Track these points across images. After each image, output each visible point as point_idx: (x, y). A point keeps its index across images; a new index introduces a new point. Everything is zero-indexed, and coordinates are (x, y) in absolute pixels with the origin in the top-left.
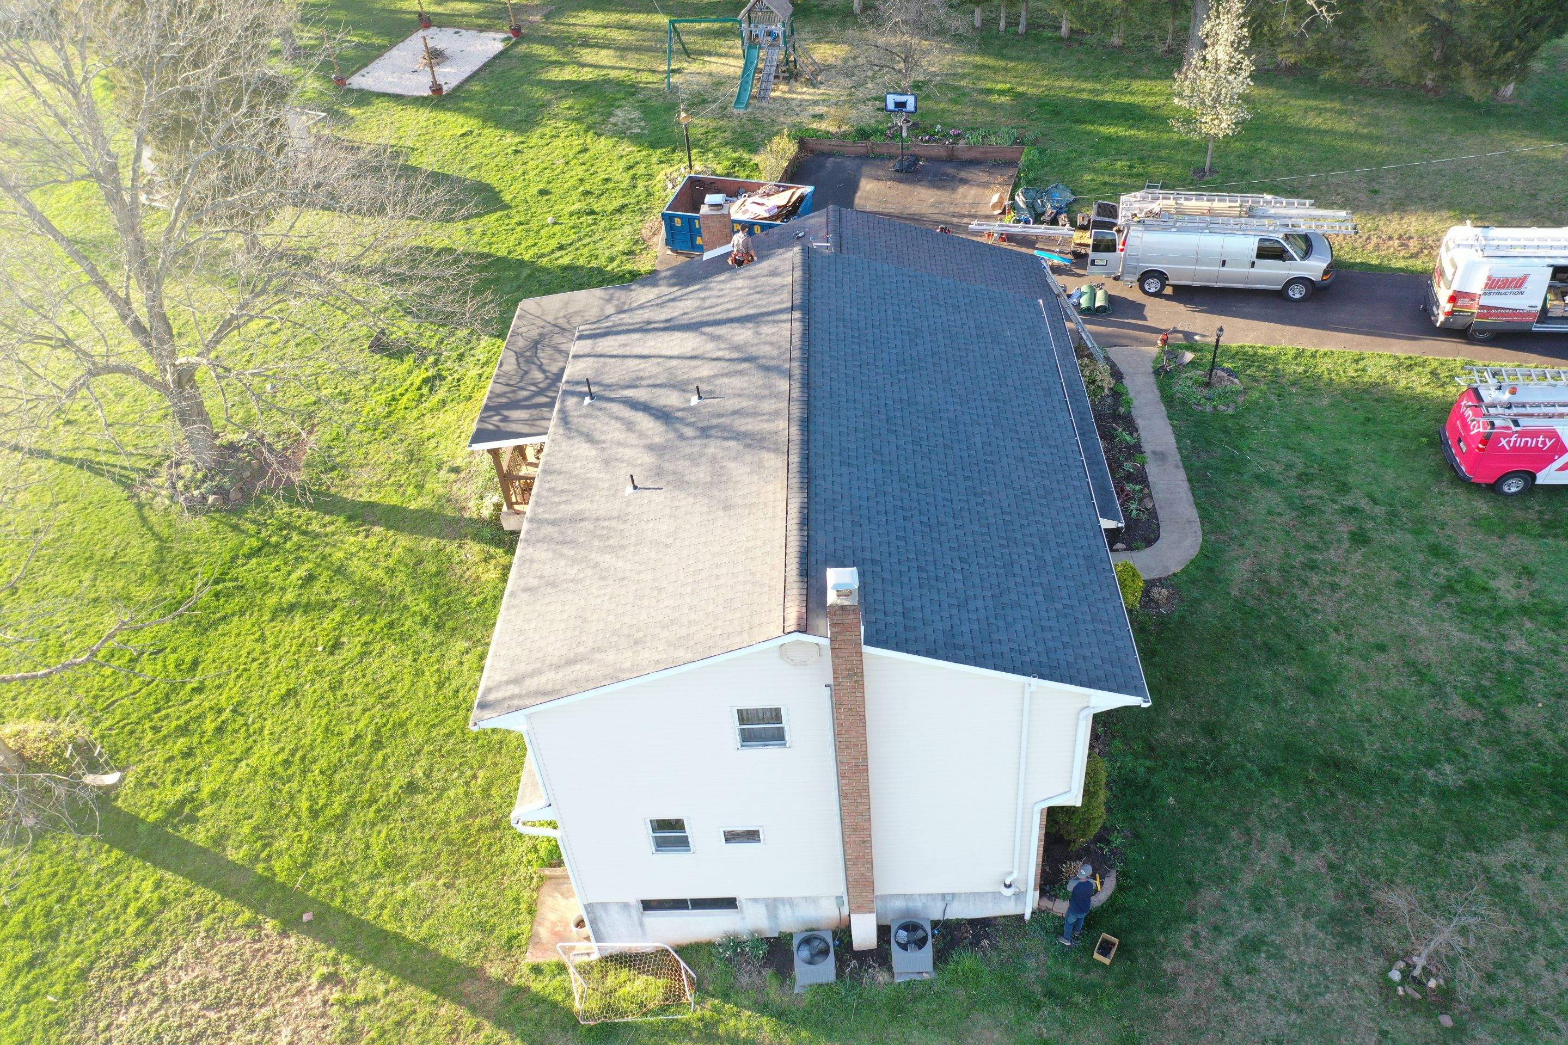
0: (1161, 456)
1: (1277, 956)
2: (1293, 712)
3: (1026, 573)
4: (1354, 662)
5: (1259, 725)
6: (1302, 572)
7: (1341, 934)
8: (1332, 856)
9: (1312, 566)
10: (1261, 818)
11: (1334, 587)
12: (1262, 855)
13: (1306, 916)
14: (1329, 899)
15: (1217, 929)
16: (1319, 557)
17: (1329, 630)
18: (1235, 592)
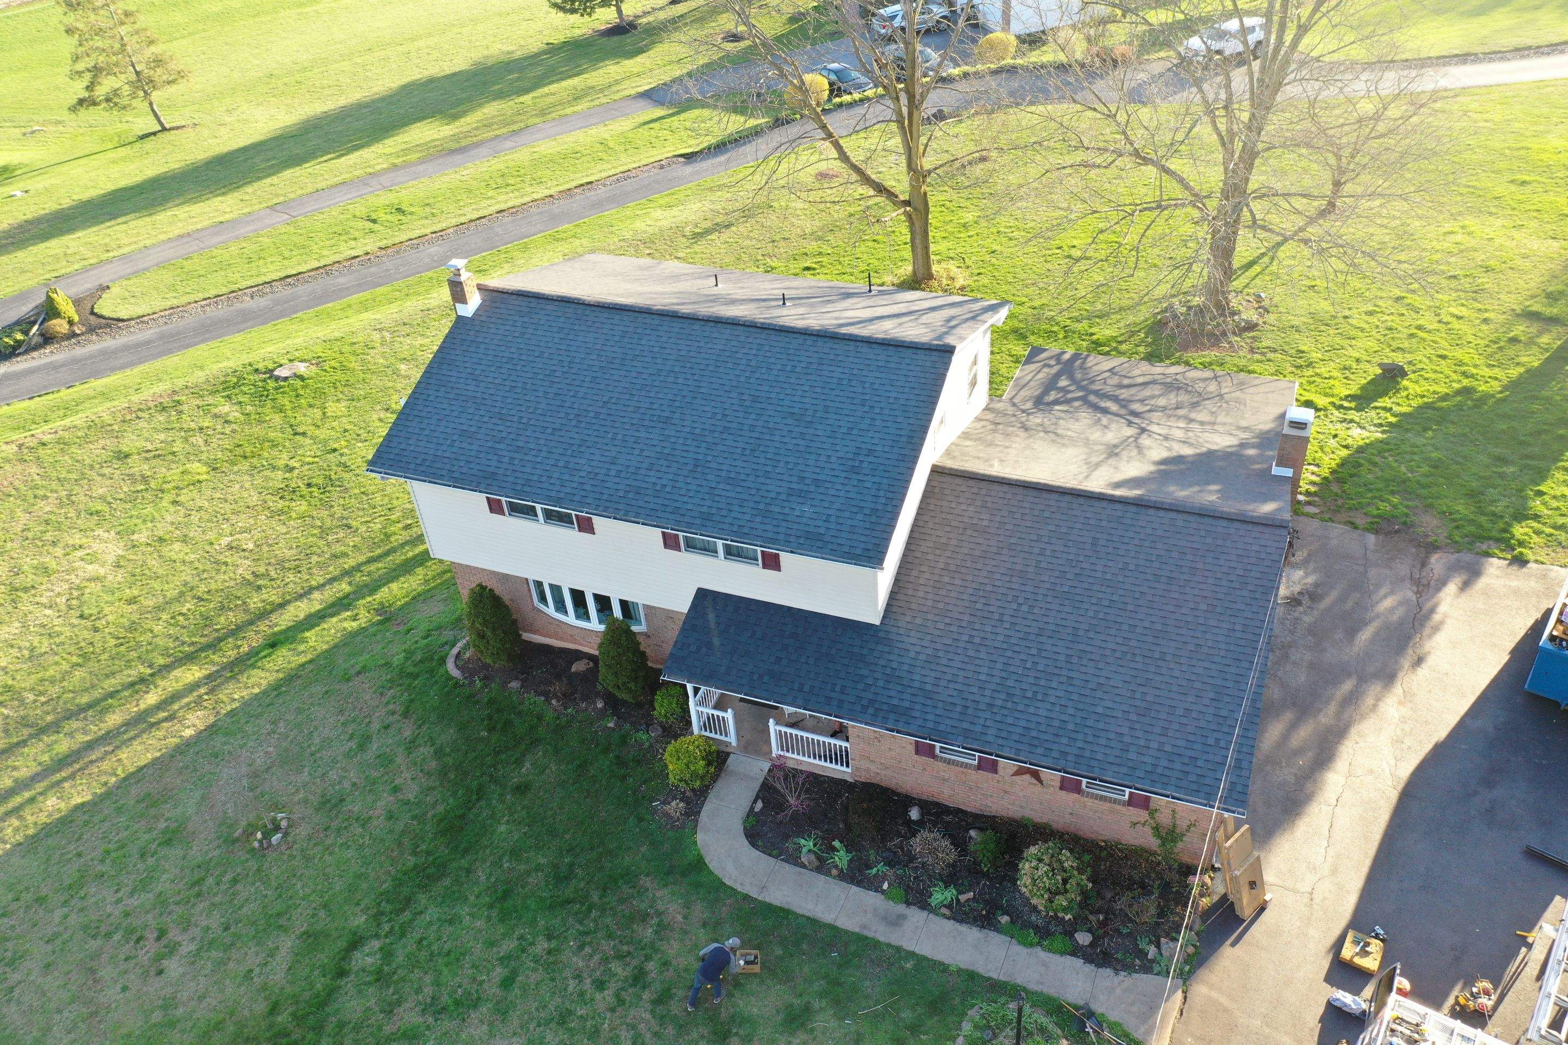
0: (896, 922)
1: (347, 755)
2: (497, 864)
3: (490, 426)
4: (509, 945)
5: (503, 828)
6: (635, 962)
7: (329, 801)
8: (375, 823)
9: (639, 978)
10: (433, 789)
11: (600, 985)
12: (408, 775)
13: (354, 784)
14: (355, 807)
15: (387, 727)
16: (646, 995)
17: (553, 944)
18: (646, 881)
